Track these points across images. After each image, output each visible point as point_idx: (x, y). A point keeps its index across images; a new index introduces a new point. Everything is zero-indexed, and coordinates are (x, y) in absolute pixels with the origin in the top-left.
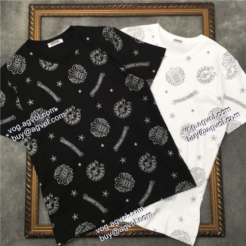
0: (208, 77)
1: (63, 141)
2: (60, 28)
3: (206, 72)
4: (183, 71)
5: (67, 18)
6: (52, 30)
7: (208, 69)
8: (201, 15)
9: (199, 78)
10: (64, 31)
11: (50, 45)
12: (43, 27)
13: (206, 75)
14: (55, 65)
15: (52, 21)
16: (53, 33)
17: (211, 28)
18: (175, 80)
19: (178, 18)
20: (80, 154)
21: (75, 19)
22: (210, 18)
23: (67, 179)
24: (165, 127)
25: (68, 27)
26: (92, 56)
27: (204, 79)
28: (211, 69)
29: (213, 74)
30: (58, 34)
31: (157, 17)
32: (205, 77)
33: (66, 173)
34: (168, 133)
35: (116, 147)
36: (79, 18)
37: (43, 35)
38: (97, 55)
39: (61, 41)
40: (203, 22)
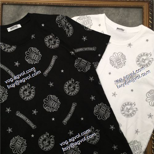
0: (147, 62)
1: (19, 114)
2: (19, 15)
3: (145, 57)
4: (125, 56)
5: (26, 7)
6: (11, 17)
7: (147, 55)
8: (141, 8)
9: (138, 63)
10: (22, 17)
11: (9, 30)
12: (4, 13)
13: (145, 60)
14: (14, 48)
15: (12, 9)
16: (13, 19)
17: (150, 19)
18: (117, 63)
19: (121, 9)
20: (33, 126)
21: (32, 7)
22: (149, 11)
23: (21, 149)
24: (108, 105)
25: (26, 14)
26: (46, 40)
27: (143, 63)
28: (149, 55)
29: (151, 60)
30: (17, 20)
31: (103, 8)
32: (144, 62)
33: (20, 144)
34: (111, 109)
35: (65, 121)
36: (36, 7)
37: (3, 21)
38: (51, 39)
39: (19, 26)
40: (143, 13)
